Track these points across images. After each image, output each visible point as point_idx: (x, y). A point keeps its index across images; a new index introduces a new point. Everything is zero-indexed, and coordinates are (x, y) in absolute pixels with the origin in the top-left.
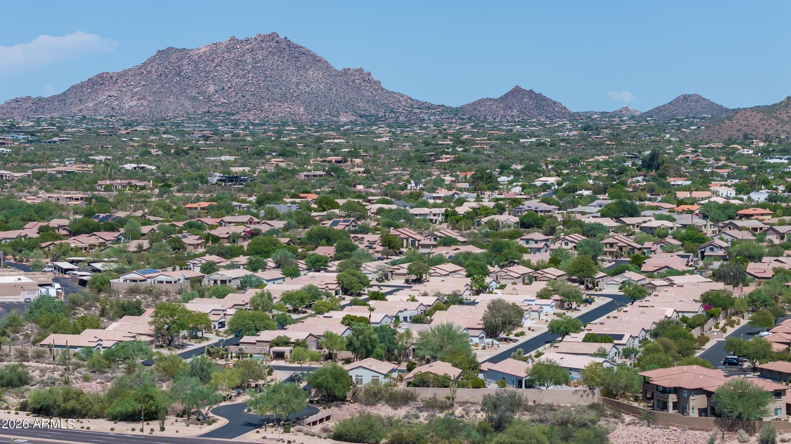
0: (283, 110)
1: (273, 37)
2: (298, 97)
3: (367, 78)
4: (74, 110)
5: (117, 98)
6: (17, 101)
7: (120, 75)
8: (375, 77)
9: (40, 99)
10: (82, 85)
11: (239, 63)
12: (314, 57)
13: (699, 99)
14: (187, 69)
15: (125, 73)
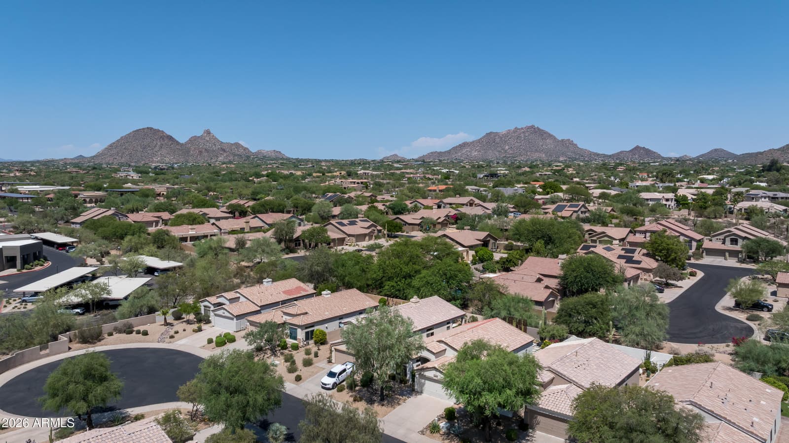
0: (536, 156)
1: (532, 127)
2: (542, 151)
3: (571, 143)
4: (453, 156)
5: (470, 152)
6: (432, 153)
7: (471, 143)
8: (575, 142)
9: (441, 152)
10: (457, 147)
11: (518, 137)
12: (549, 134)
13: (722, 151)
14: (498, 140)
15: (473, 142)
